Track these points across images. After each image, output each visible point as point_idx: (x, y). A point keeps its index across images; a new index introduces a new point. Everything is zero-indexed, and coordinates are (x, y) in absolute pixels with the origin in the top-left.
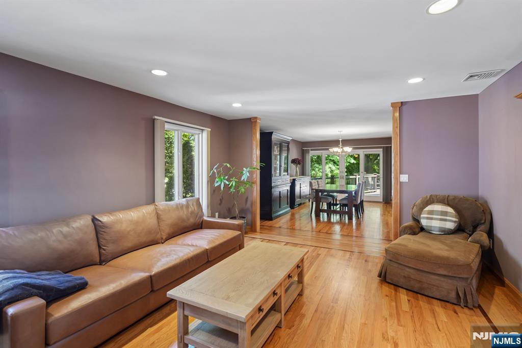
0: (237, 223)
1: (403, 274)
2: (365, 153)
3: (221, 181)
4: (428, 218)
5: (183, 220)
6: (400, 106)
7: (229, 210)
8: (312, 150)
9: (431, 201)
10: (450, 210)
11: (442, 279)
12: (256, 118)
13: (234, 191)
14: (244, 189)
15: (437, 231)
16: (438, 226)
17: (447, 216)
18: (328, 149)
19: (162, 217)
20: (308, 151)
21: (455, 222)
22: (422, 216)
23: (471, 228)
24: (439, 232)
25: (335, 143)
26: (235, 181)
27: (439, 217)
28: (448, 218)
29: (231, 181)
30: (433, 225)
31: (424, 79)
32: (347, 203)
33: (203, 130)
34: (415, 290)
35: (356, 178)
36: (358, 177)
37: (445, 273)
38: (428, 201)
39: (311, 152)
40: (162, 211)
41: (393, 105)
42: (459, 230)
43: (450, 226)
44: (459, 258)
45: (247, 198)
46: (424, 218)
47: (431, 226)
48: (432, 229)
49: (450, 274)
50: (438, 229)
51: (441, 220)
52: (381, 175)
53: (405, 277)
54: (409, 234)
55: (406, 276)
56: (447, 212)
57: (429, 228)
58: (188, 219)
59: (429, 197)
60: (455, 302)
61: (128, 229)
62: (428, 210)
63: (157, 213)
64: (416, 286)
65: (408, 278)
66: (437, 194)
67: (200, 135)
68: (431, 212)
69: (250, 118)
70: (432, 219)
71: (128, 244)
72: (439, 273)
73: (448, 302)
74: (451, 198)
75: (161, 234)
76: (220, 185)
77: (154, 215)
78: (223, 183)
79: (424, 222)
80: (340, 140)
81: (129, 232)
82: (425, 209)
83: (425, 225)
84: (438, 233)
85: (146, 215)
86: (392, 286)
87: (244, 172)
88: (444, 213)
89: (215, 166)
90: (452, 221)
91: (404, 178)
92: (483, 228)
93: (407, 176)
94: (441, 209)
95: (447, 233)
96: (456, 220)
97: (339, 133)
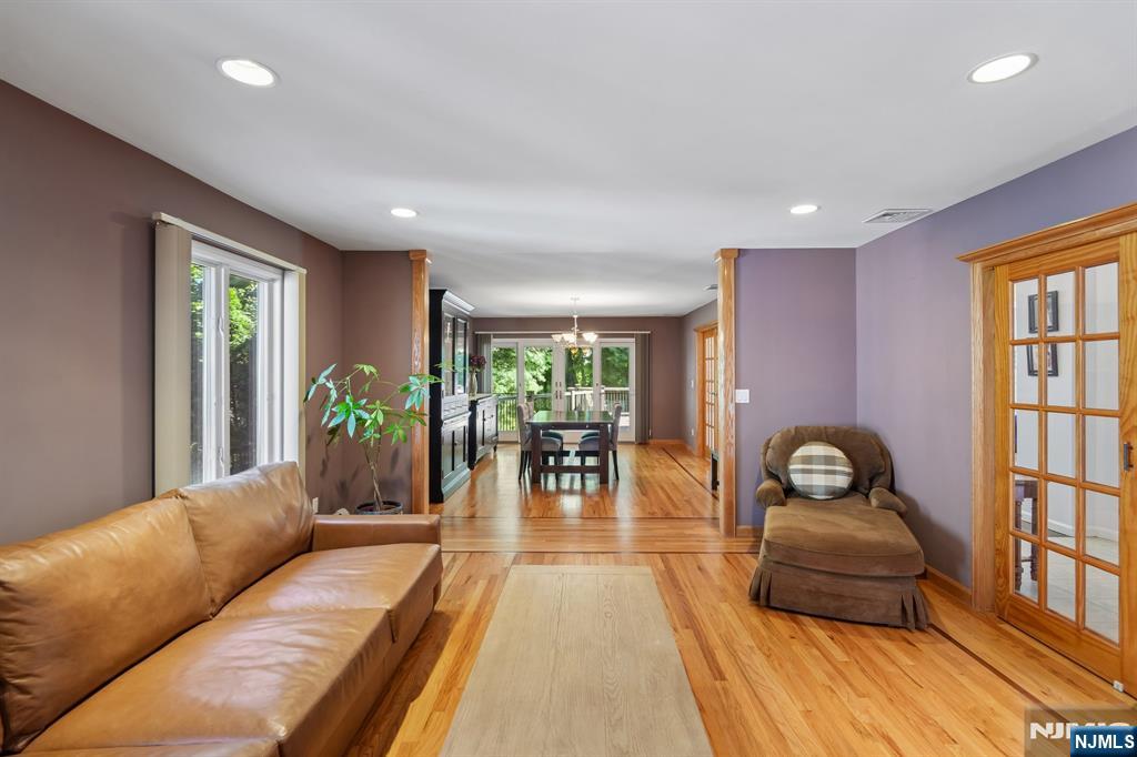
0: (426, 522)
1: (805, 587)
2: (605, 346)
3: (348, 411)
4: (804, 471)
5: (269, 534)
6: (737, 257)
7: (343, 488)
8: (495, 336)
9: (797, 438)
10: (838, 453)
11: (877, 585)
12: (423, 252)
13: (378, 436)
14: (404, 429)
15: (821, 495)
16: (823, 484)
17: (834, 464)
18: (549, 336)
19: (207, 532)
20: (487, 339)
21: (849, 474)
22: (791, 467)
23: (867, 483)
24: (826, 495)
25: (562, 322)
26: (383, 411)
27: (823, 467)
28: (838, 468)
29: (371, 412)
30: (814, 483)
31: (819, 208)
32: (597, 449)
33: (284, 270)
34: (829, 615)
35: (571, 397)
36: (574, 393)
37: (885, 573)
38: (793, 438)
39: (493, 340)
40: (205, 513)
41: (725, 253)
42: (854, 488)
43: (842, 482)
44: (901, 541)
45: (396, 454)
46: (796, 471)
47: (812, 486)
48: (814, 490)
49: (894, 574)
50: (823, 490)
51: (827, 472)
52: (631, 388)
53: (809, 591)
54: (776, 504)
55: (813, 589)
56: (834, 457)
57: (807, 490)
58: (282, 528)
59: (793, 431)
60: (899, 623)
61: (114, 593)
62: (802, 456)
63: (191, 522)
64: (831, 606)
65: (816, 593)
66: (807, 424)
67: (277, 285)
68: (808, 460)
69: (408, 252)
70: (810, 472)
71: (115, 647)
72: (875, 574)
73: (886, 625)
74: (831, 431)
75: (210, 588)
76: (345, 423)
77: (186, 531)
78: (352, 417)
79: (798, 480)
80: (575, 317)
81: (115, 604)
82: (795, 455)
83: (800, 483)
84: (823, 497)
85: (162, 533)
86: (784, 614)
87: (413, 388)
88: (829, 460)
89: (322, 371)
90: (843, 473)
91: (743, 396)
92: (882, 480)
93: (747, 391)
94: (822, 453)
95: (838, 495)
96: (850, 470)
97: (573, 302)
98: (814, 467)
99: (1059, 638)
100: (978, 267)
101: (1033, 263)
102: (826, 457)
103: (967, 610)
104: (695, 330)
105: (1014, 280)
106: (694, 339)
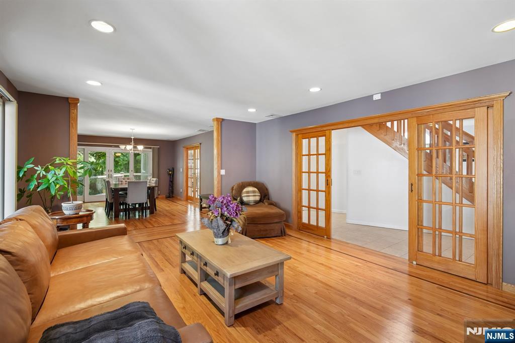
4: (247, 196)
6: (221, 121)
10: (256, 189)
11: (275, 225)
12: (78, 100)
16: (253, 200)
18: (118, 147)
22: (243, 195)
23: (263, 198)
25: (126, 140)
27: (252, 194)
37: (277, 221)
41: (217, 119)
42: (261, 201)
43: (258, 198)
46: (245, 196)
47: (249, 201)
50: (253, 202)
51: (253, 196)
56: (255, 191)
60: (280, 235)
62: (246, 191)
68: (248, 192)
69: (67, 98)
70: (249, 196)
72: (275, 222)
73: (277, 236)
79: (245, 199)
80: (133, 138)
82: (243, 191)
84: (253, 204)
88: (254, 192)
90: (258, 196)
91: (223, 172)
92: (266, 197)
93: (224, 170)
94: (252, 190)
95: (257, 203)
96: (259, 194)
97: (131, 130)
98: (250, 194)
99: (313, 230)
100: (294, 134)
101: (307, 135)
102: (253, 191)
103: (292, 229)
104: (183, 147)
105: (303, 139)
106: (181, 150)
